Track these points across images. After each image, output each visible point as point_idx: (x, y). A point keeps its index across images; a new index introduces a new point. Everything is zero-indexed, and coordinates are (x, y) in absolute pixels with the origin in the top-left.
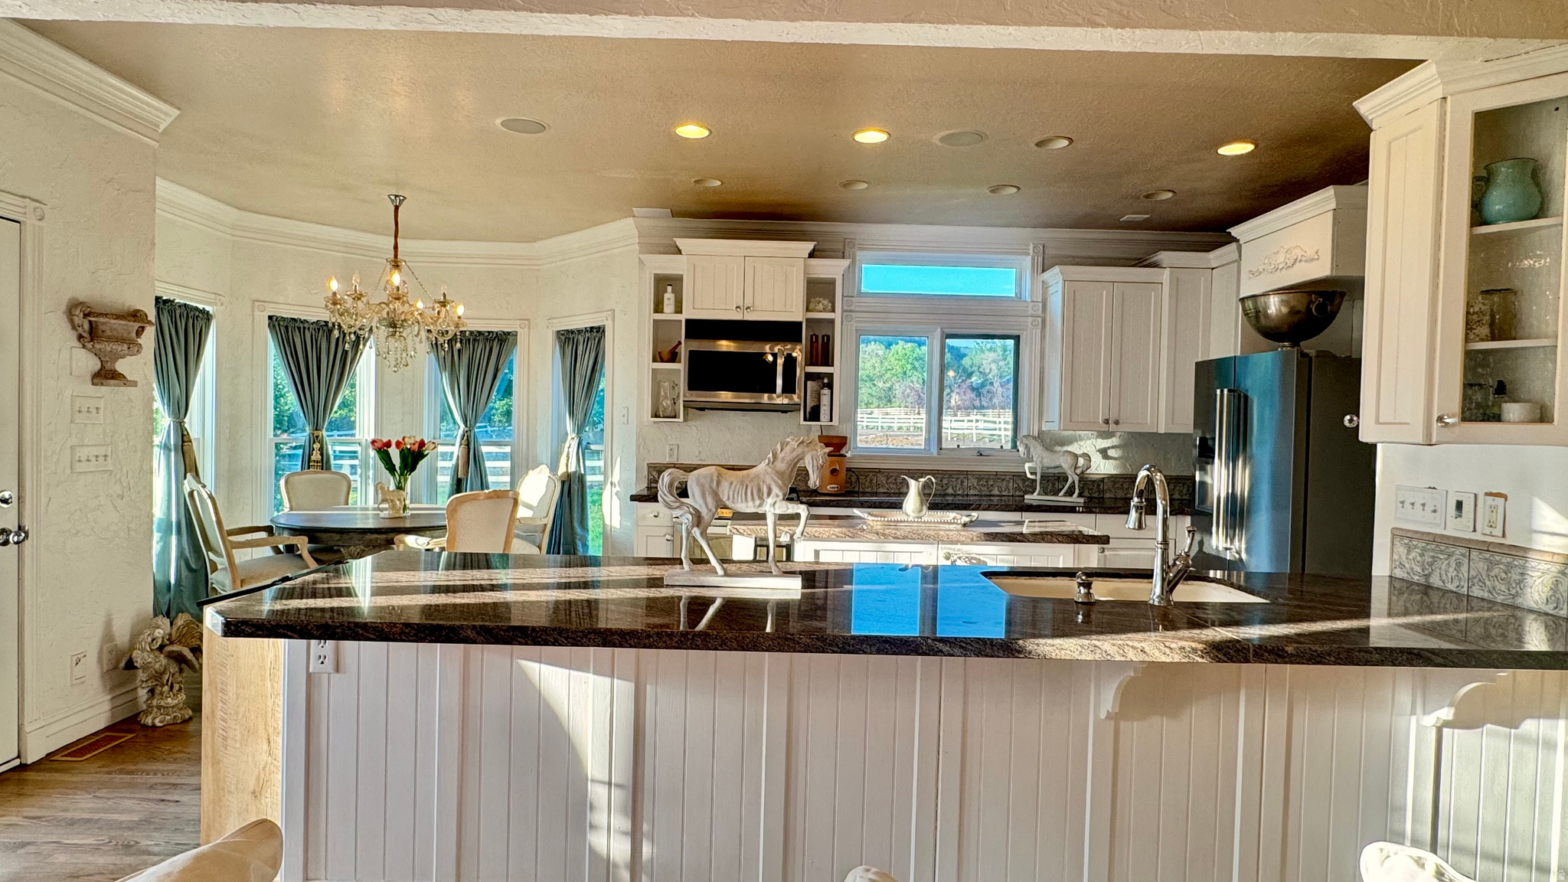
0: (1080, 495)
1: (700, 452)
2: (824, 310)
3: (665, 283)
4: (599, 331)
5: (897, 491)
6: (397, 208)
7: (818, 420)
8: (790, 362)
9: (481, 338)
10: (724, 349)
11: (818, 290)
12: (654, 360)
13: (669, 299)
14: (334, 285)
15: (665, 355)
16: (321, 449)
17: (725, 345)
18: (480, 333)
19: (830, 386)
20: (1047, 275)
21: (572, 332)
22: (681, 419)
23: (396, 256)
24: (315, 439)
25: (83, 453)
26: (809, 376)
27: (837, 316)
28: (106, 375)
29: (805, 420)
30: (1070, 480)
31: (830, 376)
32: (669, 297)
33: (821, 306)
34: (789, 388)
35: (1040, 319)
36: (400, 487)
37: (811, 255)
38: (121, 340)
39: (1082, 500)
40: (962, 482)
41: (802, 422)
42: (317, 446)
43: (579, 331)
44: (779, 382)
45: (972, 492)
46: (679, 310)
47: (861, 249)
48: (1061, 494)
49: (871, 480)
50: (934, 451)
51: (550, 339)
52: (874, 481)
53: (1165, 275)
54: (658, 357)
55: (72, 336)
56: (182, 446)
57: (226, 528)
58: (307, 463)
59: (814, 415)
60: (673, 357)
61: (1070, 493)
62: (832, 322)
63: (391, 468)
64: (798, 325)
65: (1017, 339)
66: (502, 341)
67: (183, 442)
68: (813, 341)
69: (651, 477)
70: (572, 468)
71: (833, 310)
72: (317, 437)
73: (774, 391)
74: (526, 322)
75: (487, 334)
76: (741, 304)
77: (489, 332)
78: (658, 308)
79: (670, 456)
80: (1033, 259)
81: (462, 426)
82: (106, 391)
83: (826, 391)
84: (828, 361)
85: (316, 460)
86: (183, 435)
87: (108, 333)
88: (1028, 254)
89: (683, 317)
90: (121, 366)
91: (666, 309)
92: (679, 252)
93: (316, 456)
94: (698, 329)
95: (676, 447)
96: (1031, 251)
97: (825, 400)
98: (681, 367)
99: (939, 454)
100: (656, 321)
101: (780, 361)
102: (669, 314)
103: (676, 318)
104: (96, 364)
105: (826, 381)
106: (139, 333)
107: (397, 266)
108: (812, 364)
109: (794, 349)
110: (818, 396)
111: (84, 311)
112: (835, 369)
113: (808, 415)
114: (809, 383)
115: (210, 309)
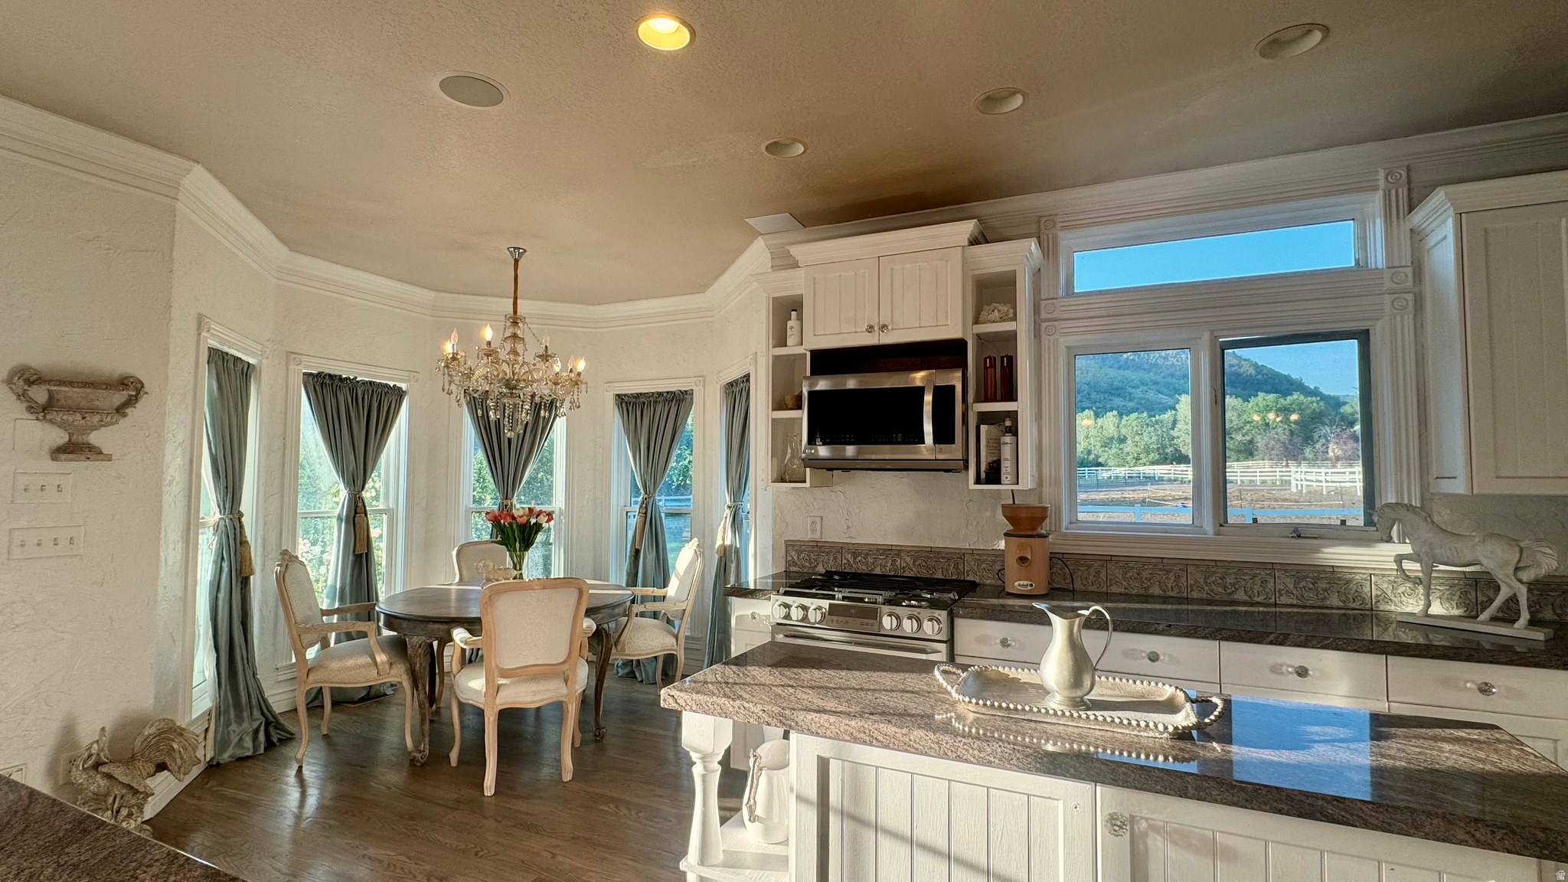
0: (1533, 623)
1: (848, 527)
2: (1002, 320)
3: (788, 309)
4: (749, 378)
5: (1142, 592)
6: (516, 261)
7: (998, 481)
8: (944, 396)
9: (661, 399)
11: (993, 293)
12: (774, 409)
13: (791, 328)
15: (789, 400)
18: (660, 394)
19: (1014, 431)
20: (1418, 217)
21: (732, 383)
22: (807, 484)
23: (515, 312)
26: (985, 418)
27: (1022, 326)
28: (73, 449)
29: (978, 481)
30: (1504, 594)
31: (1013, 415)
32: (790, 324)
33: (992, 317)
34: (944, 435)
35: (1410, 297)
37: (974, 242)
39: (1539, 635)
40: (1264, 582)
41: (972, 486)
43: (737, 382)
44: (928, 428)
45: (1284, 600)
46: (803, 340)
47: (1064, 228)
48: (1484, 616)
49: (1098, 573)
50: (1208, 527)
51: (718, 390)
52: (1103, 575)
54: (778, 404)
55: (20, 408)
56: (354, 517)
59: (993, 475)
60: (795, 402)
61: (1509, 614)
62: (1012, 337)
64: (961, 344)
65: (1363, 337)
66: (678, 401)
67: (356, 513)
68: (987, 365)
69: (789, 558)
70: (728, 542)
71: (1014, 318)
72: (506, 506)
73: (920, 442)
74: (700, 379)
75: (665, 395)
76: (874, 322)
77: (668, 393)
78: (779, 341)
79: (813, 531)
80: (1387, 197)
81: (643, 492)
82: (76, 468)
83: (1008, 439)
84: (1010, 395)
86: (356, 507)
87: (62, 402)
88: (1375, 188)
89: (804, 350)
91: (787, 340)
92: (795, 265)
94: (825, 361)
95: (818, 520)
96: (1381, 183)
97: (1007, 452)
99: (1217, 533)
100: (776, 358)
101: (928, 398)
102: (792, 349)
103: (800, 350)
104: (60, 437)
105: (1008, 423)
106: (131, 402)
107: (515, 323)
108: (986, 400)
109: (955, 379)
110: (996, 446)
111: (26, 379)
112: (1023, 405)
113: (983, 475)
114: (984, 428)
115: (404, 386)
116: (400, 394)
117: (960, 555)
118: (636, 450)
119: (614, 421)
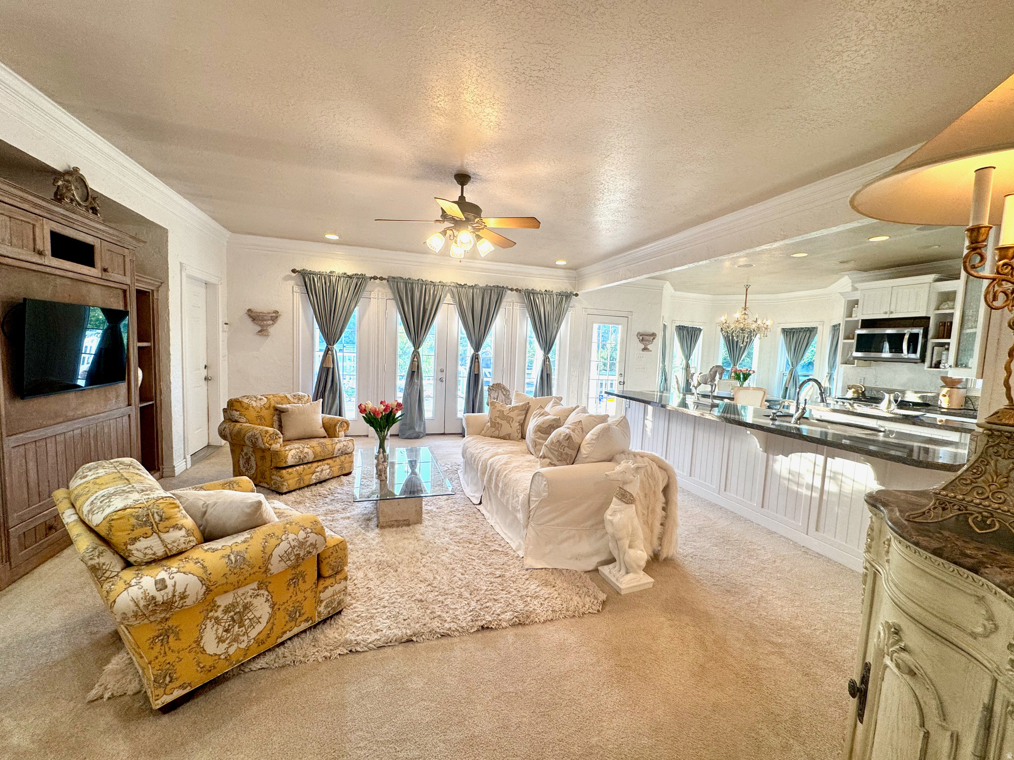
2: (948, 309)
3: (853, 304)
4: (839, 326)
6: (747, 289)
7: (939, 368)
8: (914, 337)
9: (802, 330)
11: (943, 298)
12: (844, 339)
13: (854, 311)
15: (850, 336)
18: (802, 328)
19: (948, 349)
21: (835, 326)
22: (856, 366)
23: (746, 306)
25: (639, 367)
26: (935, 345)
27: (956, 311)
28: (645, 349)
29: (930, 367)
31: (948, 344)
33: (945, 307)
34: (913, 350)
36: (741, 385)
37: (935, 281)
38: (647, 341)
41: (927, 369)
44: (905, 348)
46: (858, 315)
51: (830, 329)
54: (847, 337)
55: (638, 340)
59: (938, 365)
60: (853, 337)
62: (952, 315)
64: (928, 318)
66: (810, 331)
68: (941, 324)
71: (953, 308)
73: (902, 352)
74: (822, 322)
76: (888, 310)
77: (806, 328)
78: (849, 315)
79: (860, 382)
81: (791, 366)
82: (645, 353)
83: (945, 352)
84: (949, 338)
86: (688, 365)
89: (859, 319)
90: (648, 347)
91: (852, 315)
92: (857, 289)
95: (863, 378)
97: (944, 357)
98: (854, 342)
100: (846, 321)
101: (907, 337)
102: (854, 318)
103: (856, 319)
104: (643, 347)
105: (947, 347)
106: (654, 339)
107: (745, 309)
108: (938, 338)
110: (940, 355)
111: (639, 334)
112: (953, 340)
113: (933, 365)
114: (936, 348)
115: (701, 328)
116: (700, 330)
118: (789, 350)
119: (781, 338)
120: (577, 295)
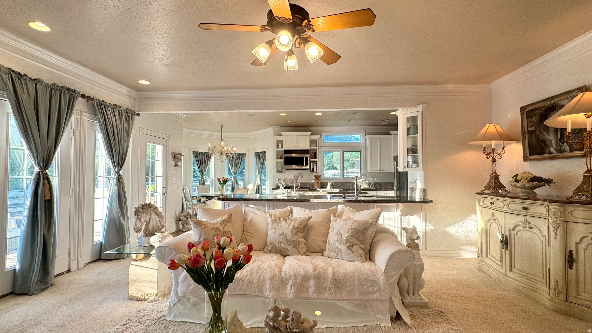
0: (374, 187)
2: (314, 147)
3: (279, 142)
4: (265, 152)
6: (222, 128)
7: (314, 171)
8: (307, 158)
10: (294, 156)
11: (313, 142)
12: (277, 159)
14: (209, 145)
15: (279, 158)
16: (203, 181)
17: (294, 155)
18: (237, 153)
19: (316, 164)
20: (366, 137)
21: (258, 153)
22: (283, 172)
23: (222, 138)
24: (202, 178)
25: (173, 180)
26: (311, 162)
27: (317, 148)
30: (372, 184)
31: (316, 161)
32: (280, 145)
33: (314, 146)
34: (307, 164)
35: (365, 147)
36: (223, 188)
37: (311, 135)
38: (179, 159)
39: (374, 188)
40: (348, 185)
41: (310, 172)
42: (202, 180)
43: (260, 152)
44: (304, 163)
46: (282, 148)
47: (323, 132)
48: (370, 187)
50: (342, 178)
51: (253, 154)
53: (392, 136)
54: (278, 158)
55: (172, 158)
57: (192, 196)
58: (200, 184)
59: (313, 170)
60: (281, 158)
61: (372, 187)
63: (221, 184)
64: (309, 150)
65: (360, 152)
68: (312, 153)
70: (259, 184)
71: (316, 147)
73: (303, 165)
74: (248, 150)
75: (239, 154)
76: (296, 146)
78: (278, 147)
80: (363, 133)
81: (233, 175)
82: (176, 168)
83: (315, 165)
84: (316, 158)
85: (202, 183)
87: (177, 158)
88: (362, 132)
89: (283, 149)
90: (178, 164)
91: (279, 148)
92: (282, 135)
93: (202, 182)
94: (286, 152)
97: (315, 167)
98: (283, 160)
100: (277, 150)
101: (304, 158)
102: (280, 149)
104: (175, 163)
107: (222, 140)
108: (312, 159)
109: (308, 156)
110: (314, 166)
111: (173, 154)
112: (317, 160)
113: (311, 170)
117: (307, 183)
118: (231, 165)
120: (138, 115)
